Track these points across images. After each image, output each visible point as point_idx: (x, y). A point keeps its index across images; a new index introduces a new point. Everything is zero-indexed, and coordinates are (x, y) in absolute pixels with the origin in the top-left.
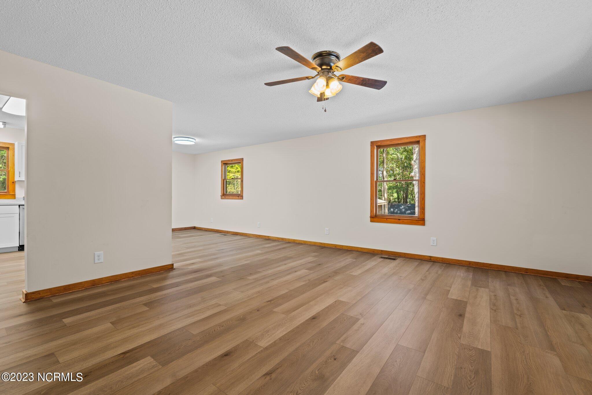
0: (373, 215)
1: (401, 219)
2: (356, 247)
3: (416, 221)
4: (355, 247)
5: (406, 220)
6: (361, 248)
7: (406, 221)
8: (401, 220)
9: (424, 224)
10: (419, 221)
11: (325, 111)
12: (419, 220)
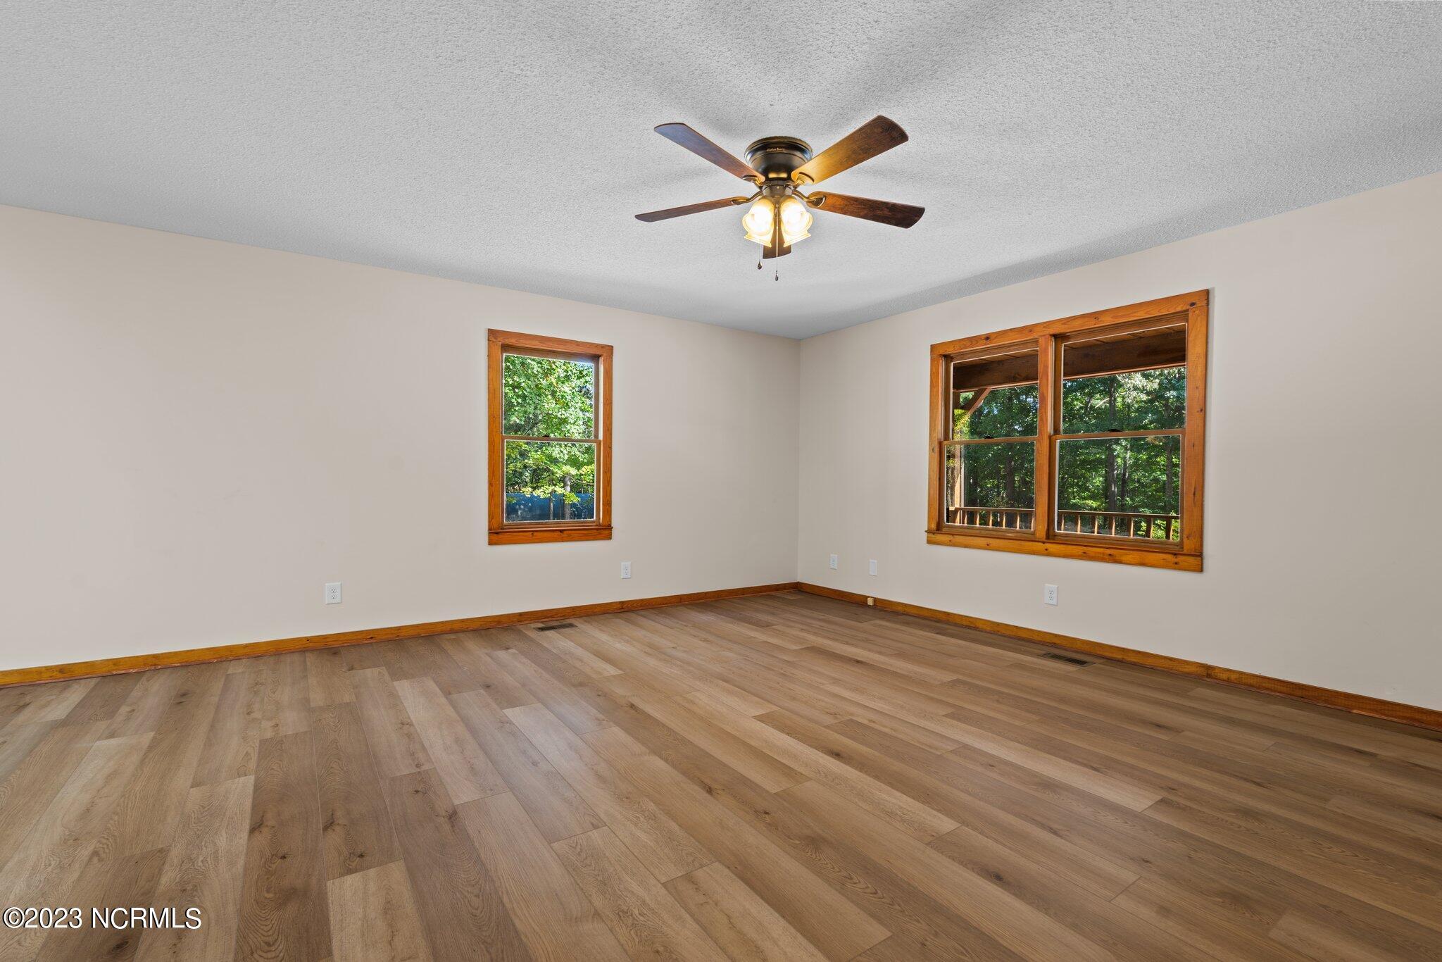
0: (495, 526)
1: (565, 530)
2: (446, 622)
3: (595, 531)
4: (442, 623)
5: (573, 532)
6: (462, 621)
7: (575, 534)
8: (565, 532)
9: (609, 537)
10: (602, 532)
11: (777, 279)
12: (600, 529)
